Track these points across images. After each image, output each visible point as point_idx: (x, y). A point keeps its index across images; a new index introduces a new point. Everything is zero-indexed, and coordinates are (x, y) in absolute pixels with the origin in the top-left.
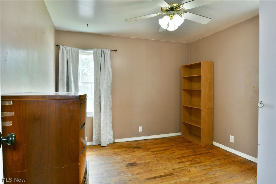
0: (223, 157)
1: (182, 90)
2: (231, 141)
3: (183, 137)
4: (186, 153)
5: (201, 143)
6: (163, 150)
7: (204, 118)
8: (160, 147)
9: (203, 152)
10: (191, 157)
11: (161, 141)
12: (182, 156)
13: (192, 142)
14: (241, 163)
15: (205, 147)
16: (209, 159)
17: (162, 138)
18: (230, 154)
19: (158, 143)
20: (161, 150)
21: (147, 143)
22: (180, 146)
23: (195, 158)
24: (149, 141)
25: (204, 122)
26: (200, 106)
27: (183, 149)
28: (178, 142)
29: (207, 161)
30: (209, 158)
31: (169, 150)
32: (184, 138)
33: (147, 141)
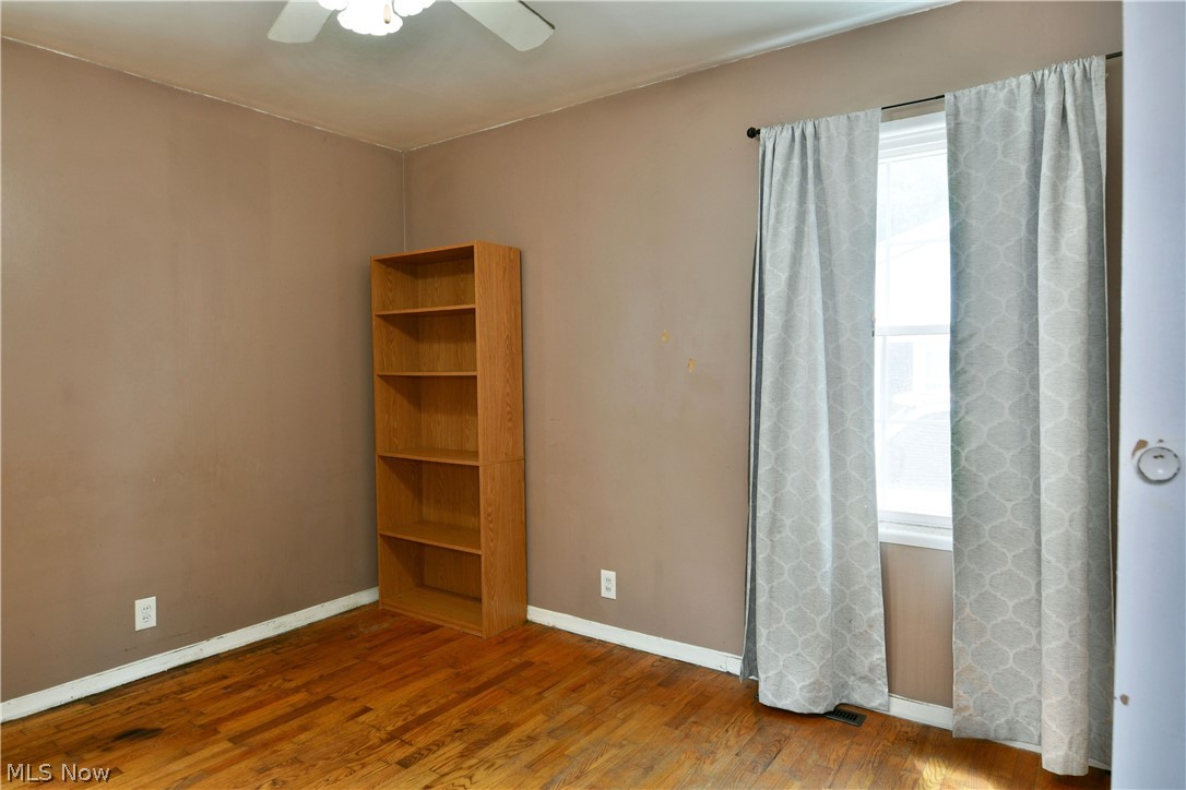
0: (587, 672)
1: (376, 377)
2: (604, 594)
3: (388, 608)
4: (423, 697)
5: (481, 625)
6: (298, 712)
7: (490, 510)
8: (279, 698)
9: (497, 670)
10: (454, 711)
11: (278, 658)
12: (410, 718)
13: (436, 627)
14: (659, 685)
15: (500, 643)
16: (535, 702)
17: (279, 635)
18: (605, 650)
19: (261, 671)
20: (289, 714)
21: (192, 689)
22: (385, 661)
23: (473, 712)
24: (208, 672)
25: (491, 526)
26: (475, 454)
27: (405, 680)
28: (368, 645)
29: (529, 711)
30: (532, 691)
31: (334, 699)
32: (394, 615)
33: (187, 679)
